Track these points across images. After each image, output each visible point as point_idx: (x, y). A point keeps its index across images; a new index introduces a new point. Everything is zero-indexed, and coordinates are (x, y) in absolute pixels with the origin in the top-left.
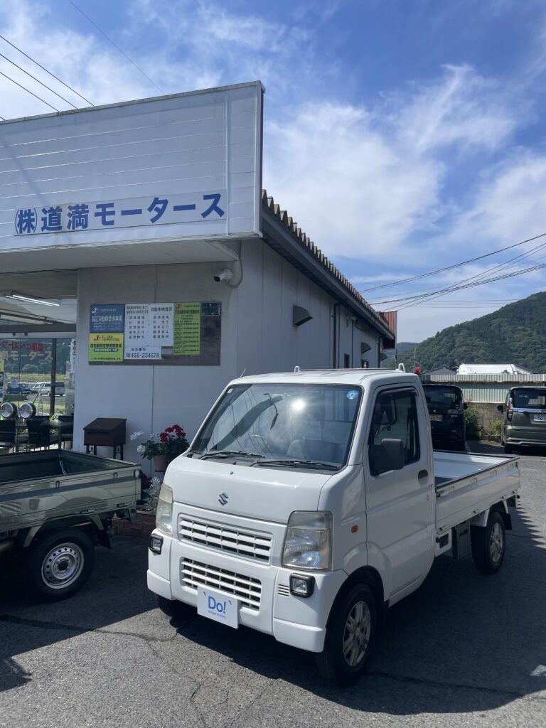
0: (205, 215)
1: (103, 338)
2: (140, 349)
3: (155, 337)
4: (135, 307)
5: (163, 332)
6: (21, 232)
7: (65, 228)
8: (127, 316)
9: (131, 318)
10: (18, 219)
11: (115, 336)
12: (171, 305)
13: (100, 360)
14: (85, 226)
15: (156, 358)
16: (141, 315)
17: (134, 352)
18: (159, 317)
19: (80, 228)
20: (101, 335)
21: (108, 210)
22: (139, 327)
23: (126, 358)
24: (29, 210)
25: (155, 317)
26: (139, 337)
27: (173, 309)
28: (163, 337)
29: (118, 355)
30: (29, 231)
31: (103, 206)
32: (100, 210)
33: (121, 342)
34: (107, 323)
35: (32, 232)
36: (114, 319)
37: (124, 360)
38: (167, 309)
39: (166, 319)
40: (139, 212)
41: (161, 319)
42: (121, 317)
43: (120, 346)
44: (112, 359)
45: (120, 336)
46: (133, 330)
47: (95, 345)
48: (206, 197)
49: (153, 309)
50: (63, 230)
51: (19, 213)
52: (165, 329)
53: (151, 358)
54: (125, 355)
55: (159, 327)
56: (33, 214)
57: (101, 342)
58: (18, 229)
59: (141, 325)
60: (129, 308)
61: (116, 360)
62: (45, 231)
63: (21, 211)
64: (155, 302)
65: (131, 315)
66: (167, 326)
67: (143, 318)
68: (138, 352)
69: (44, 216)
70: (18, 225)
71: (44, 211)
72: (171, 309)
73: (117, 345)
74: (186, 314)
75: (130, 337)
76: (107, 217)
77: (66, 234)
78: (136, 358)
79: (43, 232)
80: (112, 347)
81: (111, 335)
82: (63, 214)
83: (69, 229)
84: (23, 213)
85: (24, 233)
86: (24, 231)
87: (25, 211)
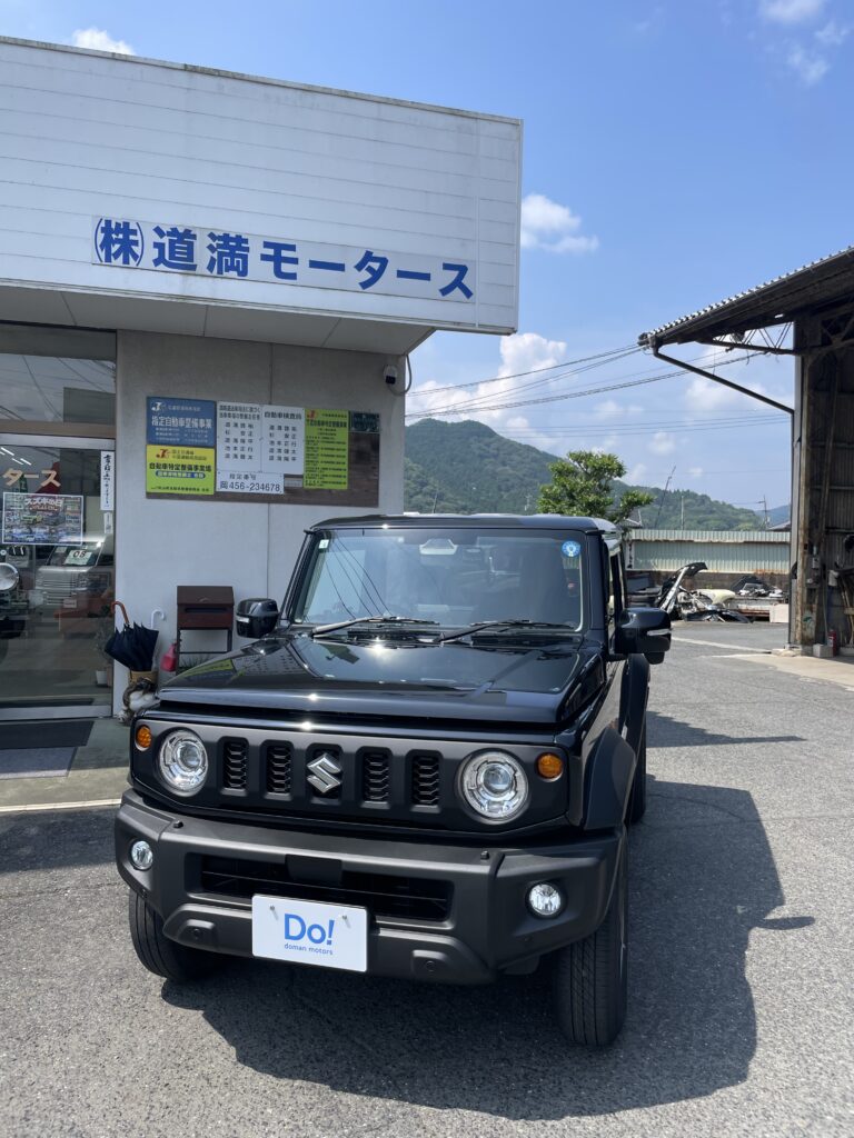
0: (445, 291)
1: (174, 455)
2: (247, 477)
3: (272, 458)
4: (236, 409)
5: (287, 451)
6: (108, 259)
7: (202, 268)
8: (221, 421)
9: (228, 425)
10: (101, 236)
12: (300, 411)
13: (169, 491)
14: (244, 273)
15: (274, 492)
16: (247, 422)
18: (280, 428)
19: (234, 274)
20: (170, 448)
21: (285, 253)
22: (243, 441)
23: (219, 489)
24: (126, 224)
25: (272, 428)
26: (243, 457)
27: (303, 416)
28: (287, 459)
30: (126, 261)
31: (278, 247)
32: (271, 252)
33: (210, 462)
34: (182, 430)
35: (132, 263)
36: (196, 425)
37: (216, 493)
38: (292, 416)
39: (290, 432)
40: (340, 267)
41: (284, 432)
42: (209, 422)
43: (209, 468)
44: (193, 489)
45: (210, 452)
46: (232, 444)
47: (158, 466)
48: (447, 267)
50: (196, 272)
51: (103, 224)
52: (290, 448)
53: (265, 492)
54: (218, 485)
55: (279, 443)
56: (134, 232)
57: (170, 460)
58: (103, 255)
60: (223, 408)
61: (201, 492)
62: (162, 267)
63: (108, 222)
64: (270, 404)
65: (227, 420)
66: (294, 444)
67: (250, 426)
68: (243, 480)
69: (159, 240)
70: (102, 246)
71: (158, 231)
72: (299, 417)
73: (202, 467)
74: (325, 427)
75: (228, 456)
76: (283, 265)
77: (205, 279)
78: (239, 490)
79: (158, 268)
80: (191, 471)
81: (190, 449)
82: (197, 244)
83: (212, 271)
84: (113, 226)
85: (114, 262)
86: (116, 258)
87: (117, 224)
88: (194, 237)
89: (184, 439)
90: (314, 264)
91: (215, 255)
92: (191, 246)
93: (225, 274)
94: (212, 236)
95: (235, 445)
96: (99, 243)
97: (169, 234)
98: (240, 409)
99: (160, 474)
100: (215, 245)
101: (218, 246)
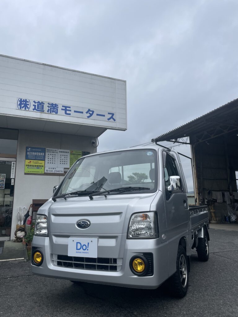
0: (109, 119)
1: (33, 163)
2: (53, 168)
3: (61, 163)
4: (51, 150)
5: (65, 162)
6: (20, 108)
8: (47, 153)
9: (49, 154)
10: (19, 103)
11: (40, 162)
12: (69, 151)
13: (31, 173)
14: (57, 113)
15: (61, 173)
16: (54, 154)
17: (50, 169)
18: (63, 155)
19: (54, 113)
20: (32, 161)
21: (68, 109)
22: (53, 159)
23: (46, 172)
24: (26, 100)
25: (61, 155)
26: (53, 163)
27: (69, 152)
28: (65, 164)
29: (41, 171)
30: (25, 109)
31: (66, 107)
32: (64, 108)
33: (43, 164)
34: (36, 156)
35: (27, 109)
36: (40, 154)
37: (45, 173)
38: (67, 152)
39: (66, 156)
40: (82, 113)
41: (64, 156)
42: (43, 154)
43: (43, 166)
44: (38, 172)
45: (43, 162)
46: (49, 160)
47: (28, 165)
48: (109, 113)
49: (60, 152)
50: (45, 112)
51: (20, 100)
52: (66, 161)
53: (58, 173)
54: (45, 171)
55: (63, 159)
56: (28, 102)
57: (32, 164)
58: (19, 107)
59: (54, 158)
60: (47, 150)
61: (40, 173)
62: (35, 111)
63: (21, 99)
64: (60, 149)
65: (49, 153)
66: (67, 160)
67: (55, 155)
68: (52, 169)
69: (34, 104)
70: (19, 105)
71: (35, 102)
72: (68, 152)
73: (41, 166)
74: (75, 155)
75: (48, 163)
76: (67, 111)
77: (46, 114)
78: (51, 172)
79: (34, 111)
80: (38, 167)
81: (38, 161)
82: (45, 105)
83: (48, 112)
84: (22, 100)
85: (22, 109)
87: (23, 100)
88: (44, 104)
89: (36, 158)
90: (75, 112)
91: (49, 108)
92: (43, 106)
93: (52, 113)
94: (49, 104)
95: (50, 160)
96: (18, 104)
97: (37, 103)
98: (52, 150)
99: (29, 168)
100: (49, 106)
101: (50, 106)
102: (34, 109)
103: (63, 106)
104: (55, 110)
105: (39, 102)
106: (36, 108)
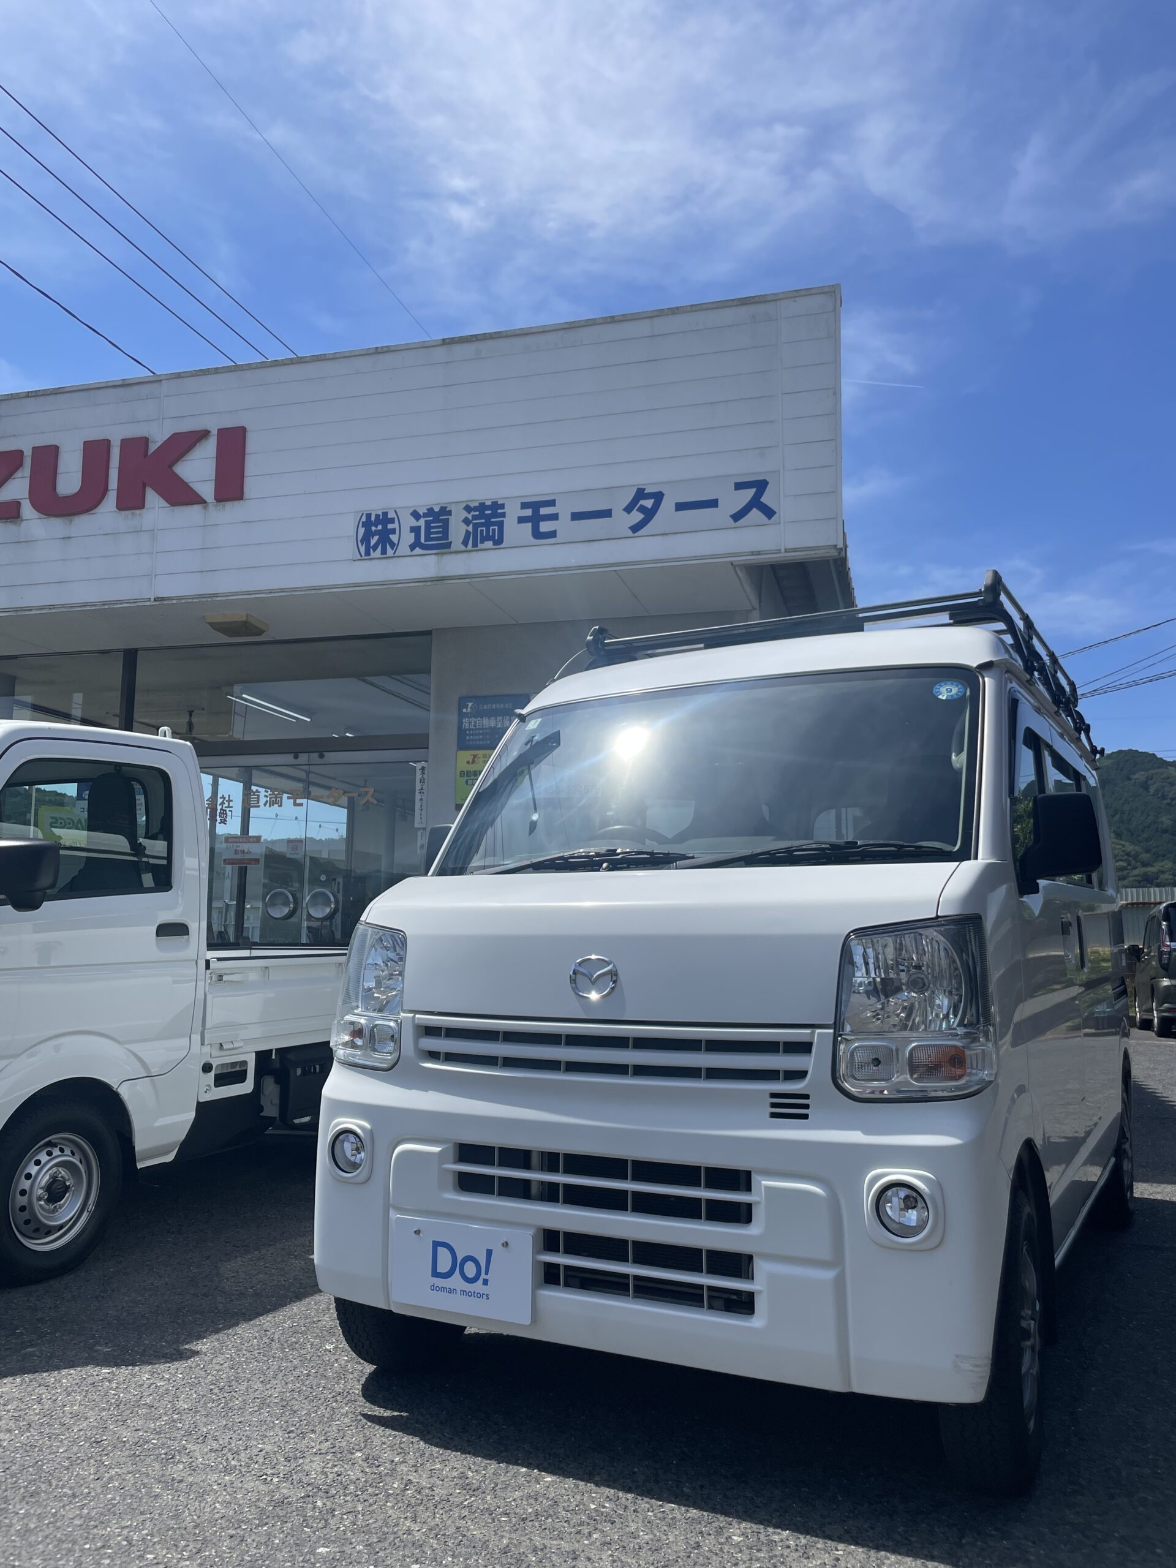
0: (737, 517)
6: (368, 553)
7: (457, 544)
10: (362, 531)
14: (499, 541)
19: (489, 544)
20: (481, 753)
21: (544, 511)
24: (385, 514)
30: (384, 552)
31: (535, 506)
32: (528, 512)
34: (494, 731)
35: (390, 552)
36: (506, 723)
40: (607, 514)
47: (469, 774)
48: (739, 486)
50: (453, 548)
51: (364, 519)
56: (392, 521)
57: (479, 766)
58: (363, 549)
62: (418, 551)
63: (369, 516)
69: (415, 523)
70: (362, 541)
71: (416, 515)
76: (541, 524)
77: (460, 555)
79: (414, 553)
82: (453, 520)
83: (466, 546)
84: (373, 519)
85: (373, 554)
86: (374, 551)
87: (377, 516)
88: (450, 513)
90: (576, 516)
91: (470, 528)
92: (446, 523)
93: (480, 546)
94: (468, 509)
96: (360, 538)
100: (470, 517)
101: (474, 517)
102: (412, 547)
103: (524, 506)
104: (494, 530)
105: (430, 512)
106: (422, 540)
